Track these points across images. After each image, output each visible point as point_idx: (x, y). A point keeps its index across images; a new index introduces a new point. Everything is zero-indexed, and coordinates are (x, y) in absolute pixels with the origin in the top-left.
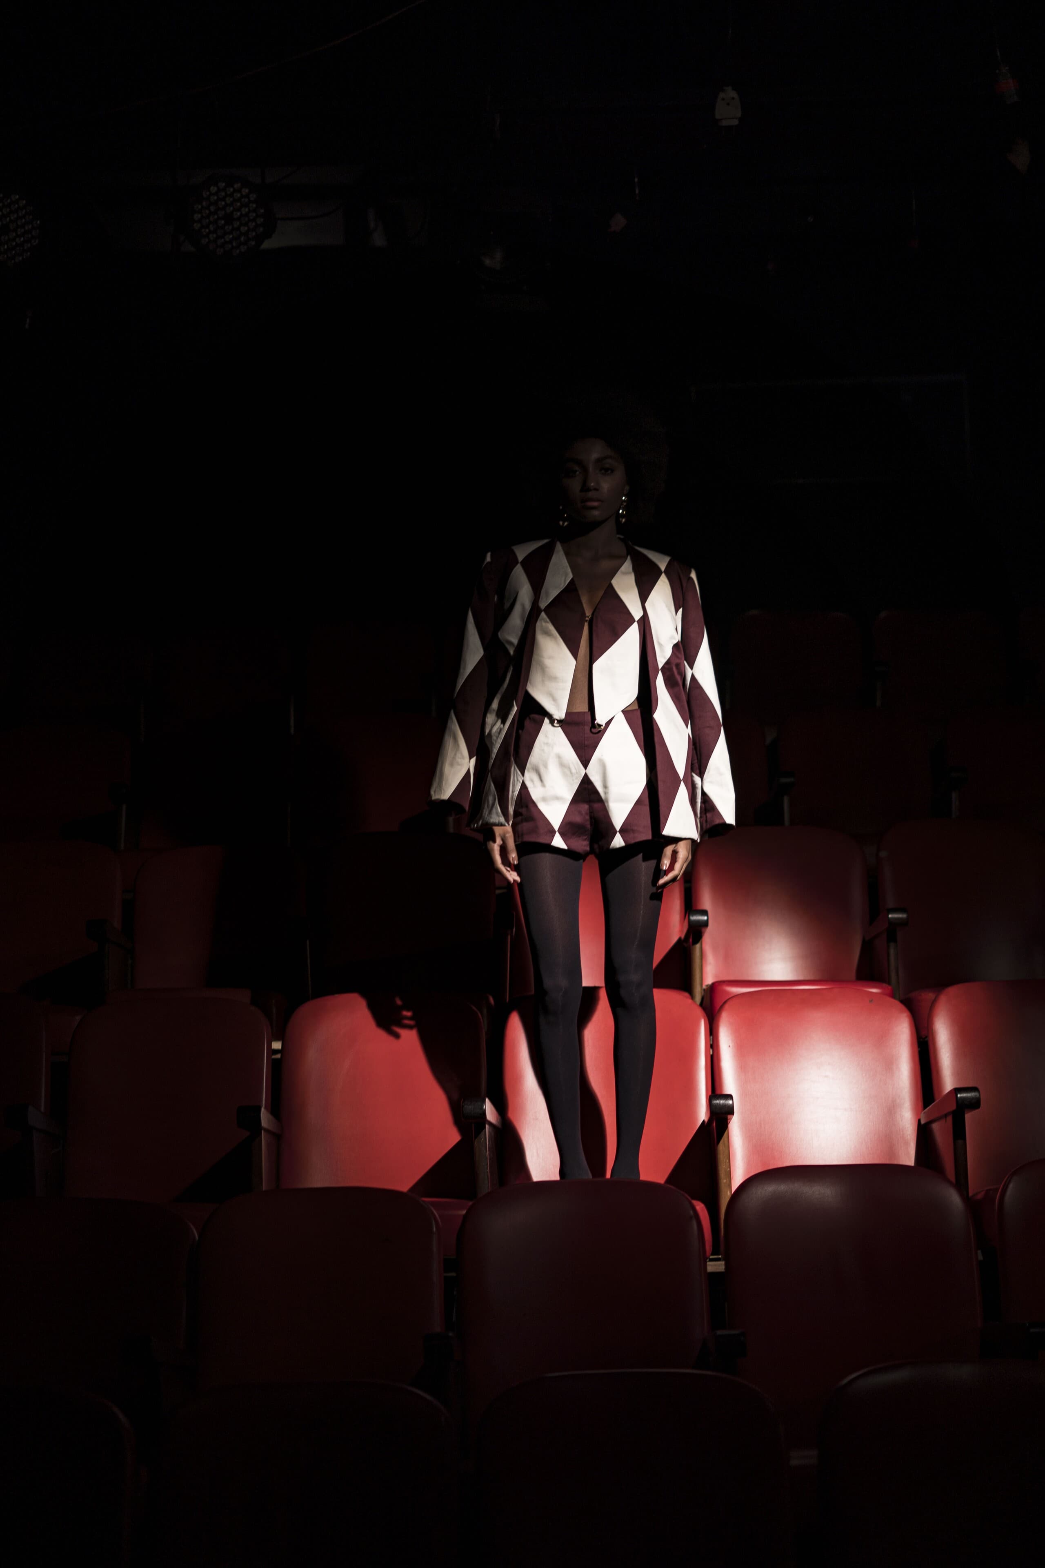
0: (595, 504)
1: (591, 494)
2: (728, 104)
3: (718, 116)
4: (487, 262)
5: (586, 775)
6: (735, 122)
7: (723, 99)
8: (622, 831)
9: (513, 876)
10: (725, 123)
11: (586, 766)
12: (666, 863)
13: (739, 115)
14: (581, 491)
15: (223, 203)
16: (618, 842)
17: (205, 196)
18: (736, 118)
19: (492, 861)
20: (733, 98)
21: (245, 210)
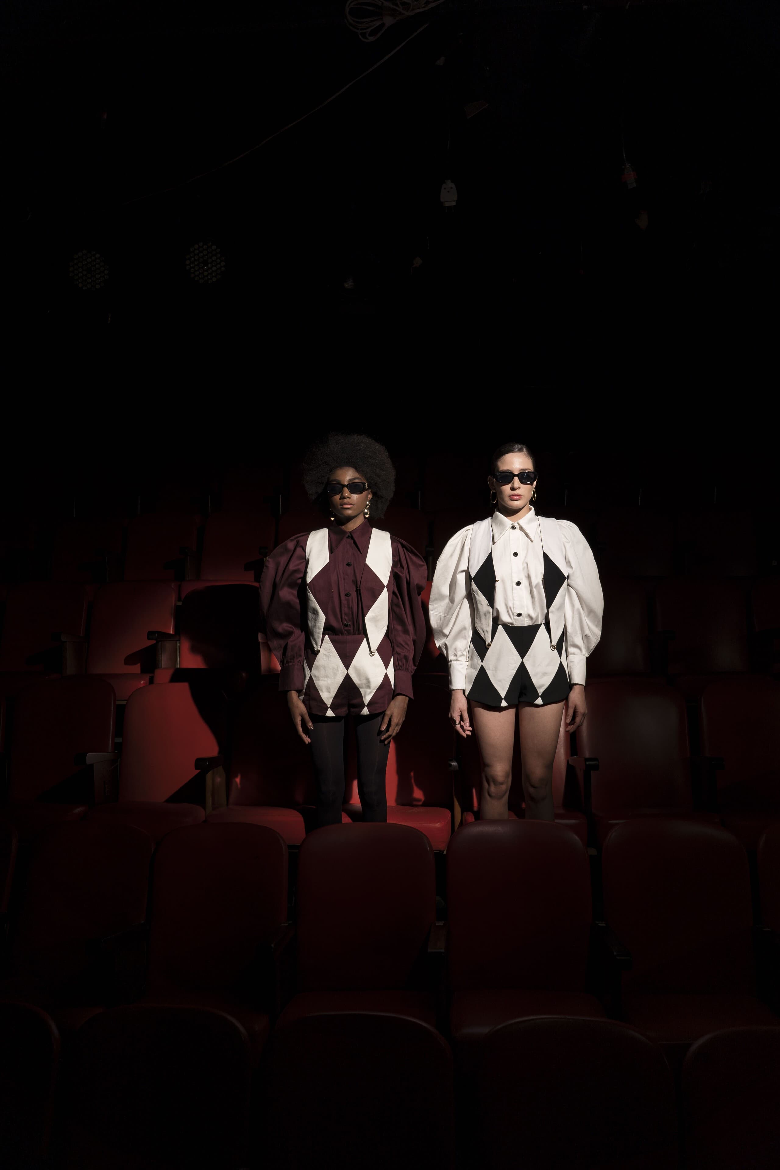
0: (349, 506)
1: (346, 501)
2: (449, 192)
3: (442, 200)
4: (346, 285)
5: (347, 674)
6: (454, 204)
7: (445, 189)
8: (368, 706)
9: (307, 740)
10: (447, 204)
11: (347, 669)
12: (384, 728)
13: (456, 198)
14: (340, 499)
15: (202, 254)
16: (365, 711)
17: (191, 250)
18: (454, 201)
19: (296, 731)
20: (451, 188)
21: (214, 258)
